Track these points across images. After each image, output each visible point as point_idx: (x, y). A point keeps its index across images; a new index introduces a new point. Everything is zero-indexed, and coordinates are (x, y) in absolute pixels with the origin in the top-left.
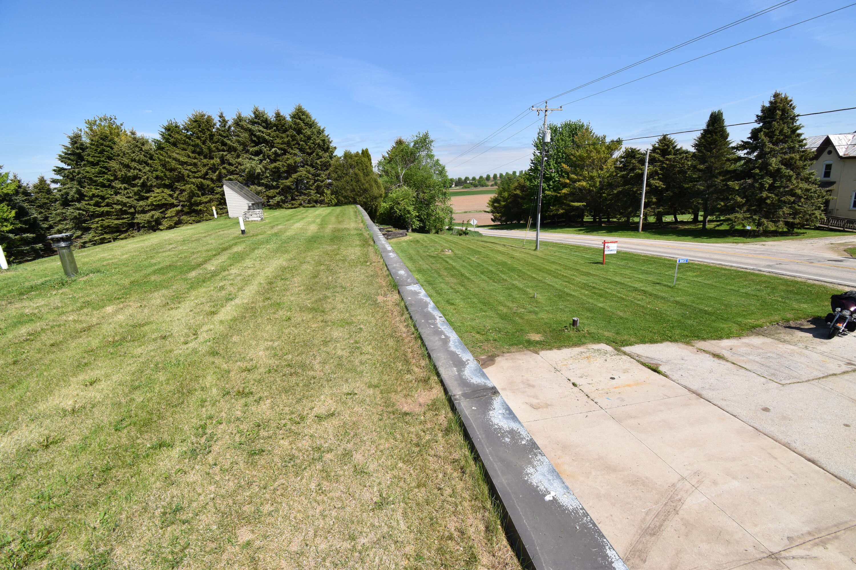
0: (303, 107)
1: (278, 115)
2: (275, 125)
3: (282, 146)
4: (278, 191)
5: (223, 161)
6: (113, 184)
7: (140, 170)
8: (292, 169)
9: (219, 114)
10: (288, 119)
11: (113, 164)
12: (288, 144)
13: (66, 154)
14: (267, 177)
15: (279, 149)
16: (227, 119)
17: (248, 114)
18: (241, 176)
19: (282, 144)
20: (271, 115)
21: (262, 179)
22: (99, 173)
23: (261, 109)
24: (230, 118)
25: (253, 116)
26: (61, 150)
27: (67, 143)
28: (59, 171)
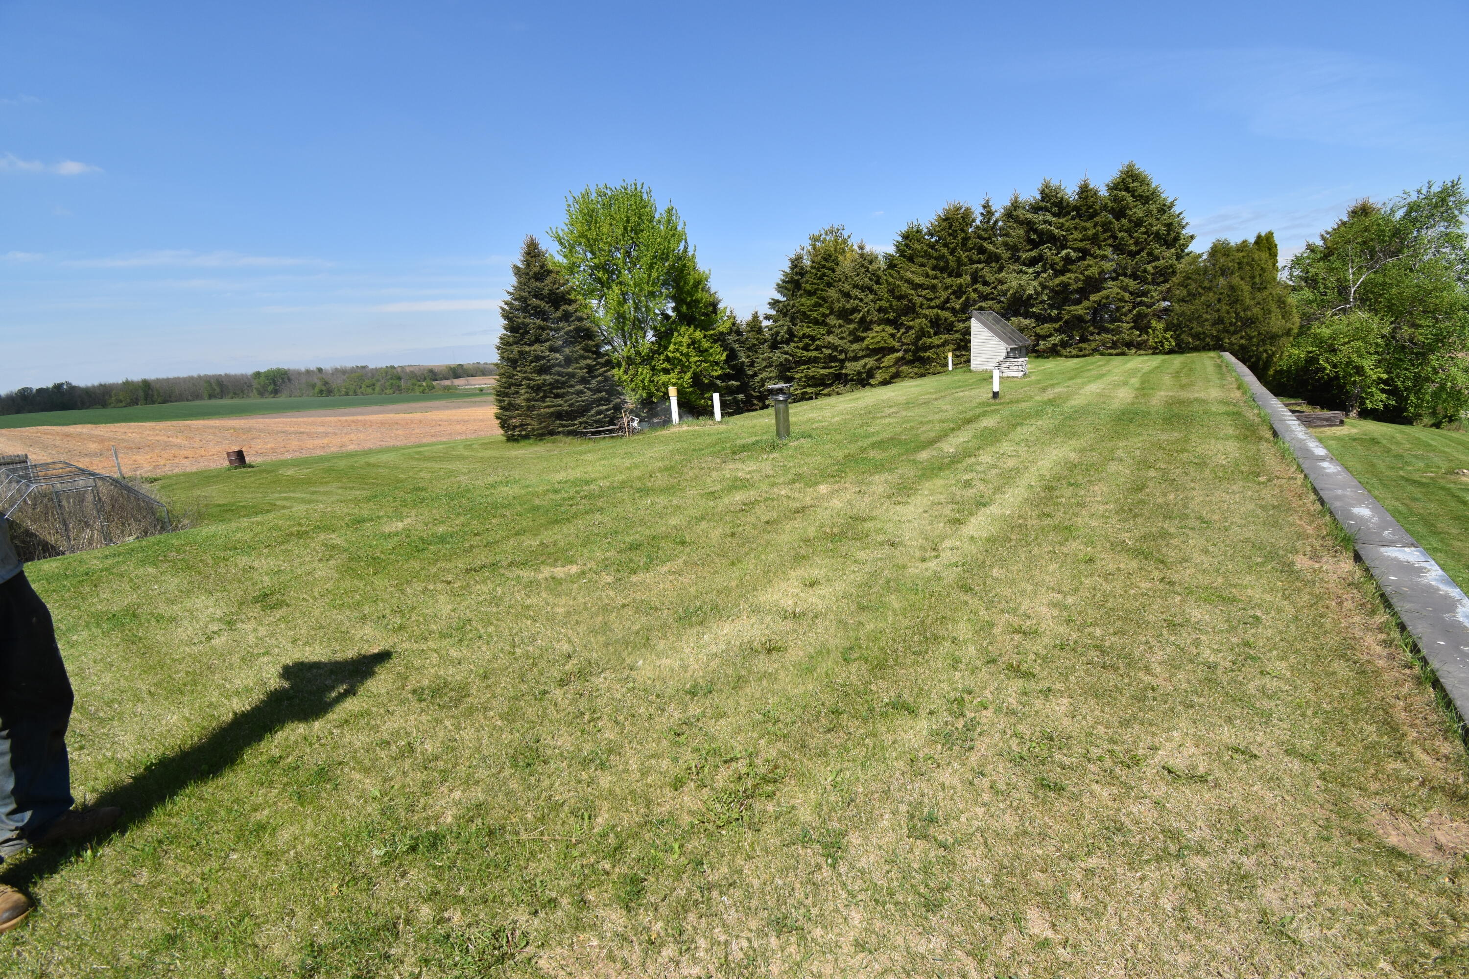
0: (1136, 167)
1: (1084, 189)
2: (1076, 208)
3: (1081, 244)
4: (1057, 326)
5: (976, 278)
6: (828, 320)
7: (861, 300)
8: (1093, 285)
9: (983, 203)
10: (1103, 192)
11: (832, 293)
12: (1095, 240)
13: (784, 282)
14: (1043, 302)
15: (1074, 250)
16: (993, 209)
17: (1030, 194)
18: (999, 302)
19: (1081, 240)
20: (1070, 191)
21: (1033, 306)
22: (814, 306)
23: (1054, 183)
24: (999, 207)
25: (1039, 197)
26: (778, 277)
27: (786, 267)
28: (774, 303)
